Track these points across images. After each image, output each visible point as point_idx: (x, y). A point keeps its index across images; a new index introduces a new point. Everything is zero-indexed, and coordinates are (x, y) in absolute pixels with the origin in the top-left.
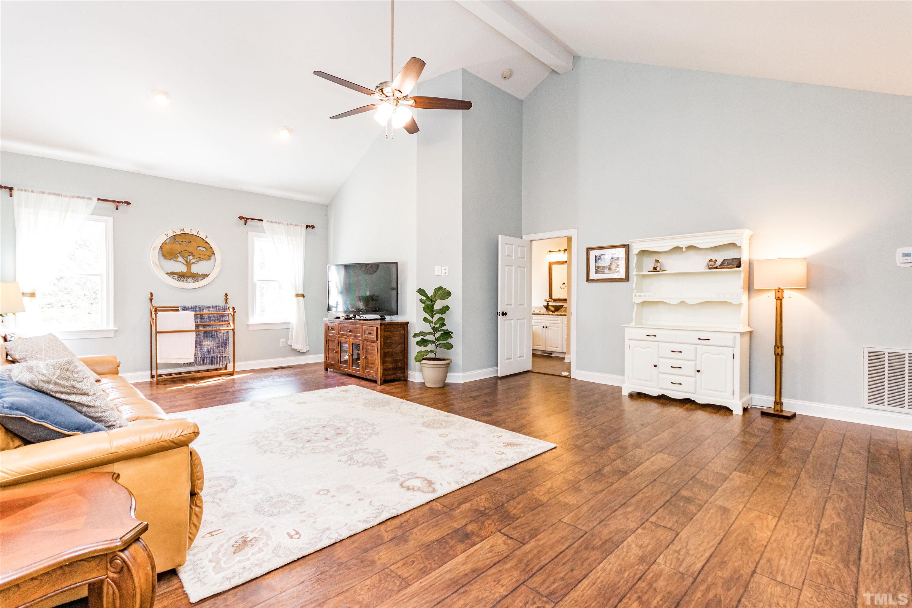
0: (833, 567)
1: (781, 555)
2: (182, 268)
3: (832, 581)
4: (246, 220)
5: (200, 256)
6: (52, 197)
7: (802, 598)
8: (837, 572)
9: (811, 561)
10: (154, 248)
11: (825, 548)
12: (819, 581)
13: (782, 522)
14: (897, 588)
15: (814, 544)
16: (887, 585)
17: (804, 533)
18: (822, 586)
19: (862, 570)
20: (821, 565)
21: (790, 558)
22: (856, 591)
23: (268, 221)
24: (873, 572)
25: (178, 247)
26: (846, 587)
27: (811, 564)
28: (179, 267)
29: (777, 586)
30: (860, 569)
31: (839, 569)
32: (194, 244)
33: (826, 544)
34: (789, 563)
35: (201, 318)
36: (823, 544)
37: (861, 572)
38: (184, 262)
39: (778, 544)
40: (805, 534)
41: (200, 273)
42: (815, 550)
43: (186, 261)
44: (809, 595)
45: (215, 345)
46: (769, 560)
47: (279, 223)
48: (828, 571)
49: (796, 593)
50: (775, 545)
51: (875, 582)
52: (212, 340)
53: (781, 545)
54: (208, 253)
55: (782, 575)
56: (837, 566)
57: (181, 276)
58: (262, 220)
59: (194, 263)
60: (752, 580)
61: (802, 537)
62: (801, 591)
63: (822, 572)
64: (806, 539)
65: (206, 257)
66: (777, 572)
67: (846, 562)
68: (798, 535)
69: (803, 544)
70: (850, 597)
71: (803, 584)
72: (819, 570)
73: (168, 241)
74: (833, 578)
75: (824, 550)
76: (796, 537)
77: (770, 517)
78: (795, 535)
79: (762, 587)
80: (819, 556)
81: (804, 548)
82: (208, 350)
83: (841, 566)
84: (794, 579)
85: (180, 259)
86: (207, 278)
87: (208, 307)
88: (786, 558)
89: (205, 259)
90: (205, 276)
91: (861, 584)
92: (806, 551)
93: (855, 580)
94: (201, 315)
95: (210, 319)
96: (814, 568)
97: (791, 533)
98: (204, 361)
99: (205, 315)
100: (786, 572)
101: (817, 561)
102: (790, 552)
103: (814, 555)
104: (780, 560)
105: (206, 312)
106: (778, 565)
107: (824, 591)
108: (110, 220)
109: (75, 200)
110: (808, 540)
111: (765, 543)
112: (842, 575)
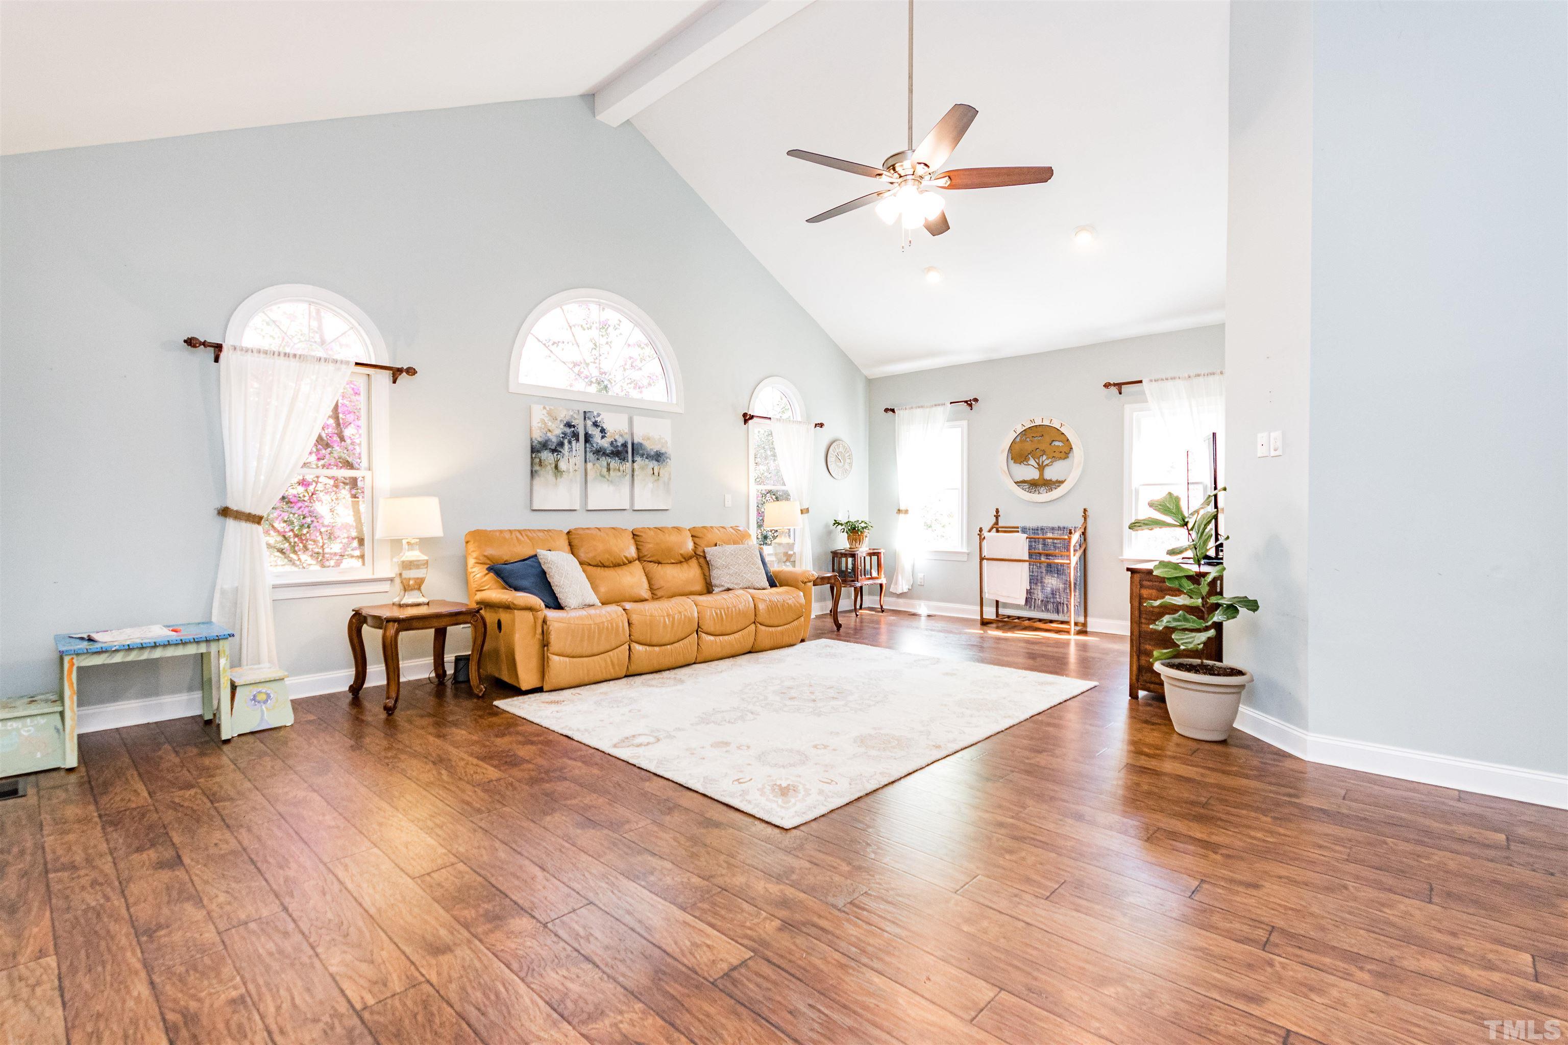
0: (203, 994)
1: (281, 952)
2: (1032, 474)
3: (191, 972)
4: (1119, 385)
5: (1055, 454)
6: (918, 410)
7: (212, 927)
8: (192, 991)
9: (238, 978)
10: (1003, 451)
11: (236, 1017)
12: (207, 960)
13: (343, 1008)
14: (95, 1035)
15: (258, 1010)
16: (111, 1029)
17: (291, 1017)
18: (198, 956)
19: (157, 1024)
20: (220, 981)
21: (268, 960)
22: (152, 983)
23: (1151, 381)
24: (139, 1036)
25: (1029, 446)
26: (169, 979)
27: (235, 973)
28: (1029, 472)
29: (248, 916)
30: (161, 1024)
31: (194, 997)
32: (1047, 439)
33: (240, 1026)
34: (261, 951)
35: (1044, 544)
36: (244, 1021)
37: (159, 1018)
38: (1036, 466)
39: (303, 965)
40: (287, 1015)
41: (1054, 479)
42: (248, 999)
43: (1038, 464)
44: (207, 935)
45: (1062, 586)
46: (286, 934)
47: (1173, 378)
48: (206, 983)
49: (222, 927)
50: (305, 959)
51: (131, 1019)
52: (1058, 577)
53: (298, 967)
54: (1066, 449)
55: (254, 932)
56: (199, 1000)
57: (1034, 485)
58: (1141, 382)
59: (1047, 465)
60: (277, 902)
61: (284, 1006)
62: (219, 933)
63: (212, 975)
64: (278, 1008)
65: (1062, 455)
66: (262, 930)
67: (190, 1019)
68: (294, 1005)
69: (273, 997)
70: (156, 970)
71: (223, 942)
72: (218, 975)
73: (1018, 439)
74: (192, 978)
75: (234, 1012)
76: (293, 999)
77: (371, 1001)
78: (298, 1001)
79: (260, 904)
80: (234, 994)
81: (264, 989)
82: (1052, 591)
83: (193, 1005)
84: (236, 938)
85: (1032, 462)
86: (1063, 486)
87: (1053, 529)
88: (271, 954)
89: (1060, 458)
90: (1060, 483)
91: (151, 999)
92: (258, 986)
93: (162, 998)
94: (1044, 539)
95: (1055, 547)
96: (227, 970)
97: (308, 998)
98: (1046, 606)
99: (1049, 541)
100: (254, 939)
101: (230, 984)
102: (276, 966)
103: (243, 990)
104: (276, 944)
105: (1050, 535)
106: (270, 938)
107: (193, 953)
108: (965, 423)
109: (934, 408)
110: (272, 1009)
111: (320, 950)
112: (182, 991)
